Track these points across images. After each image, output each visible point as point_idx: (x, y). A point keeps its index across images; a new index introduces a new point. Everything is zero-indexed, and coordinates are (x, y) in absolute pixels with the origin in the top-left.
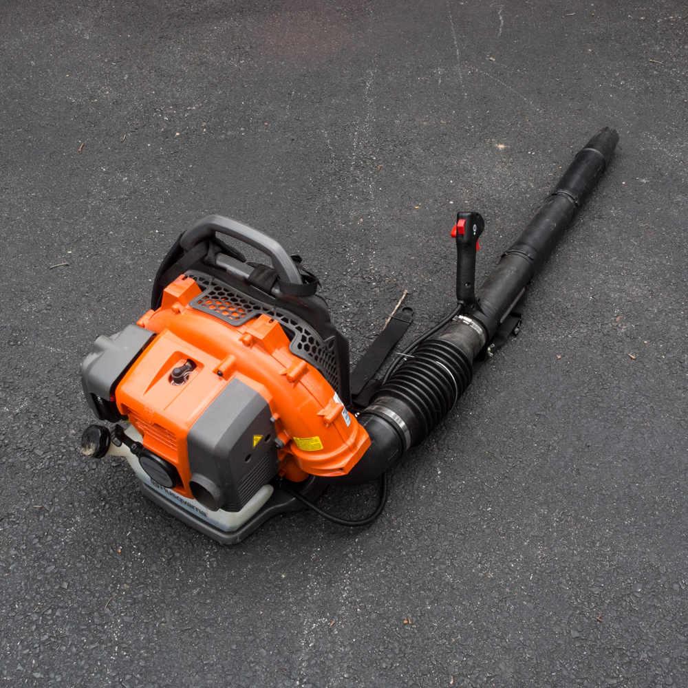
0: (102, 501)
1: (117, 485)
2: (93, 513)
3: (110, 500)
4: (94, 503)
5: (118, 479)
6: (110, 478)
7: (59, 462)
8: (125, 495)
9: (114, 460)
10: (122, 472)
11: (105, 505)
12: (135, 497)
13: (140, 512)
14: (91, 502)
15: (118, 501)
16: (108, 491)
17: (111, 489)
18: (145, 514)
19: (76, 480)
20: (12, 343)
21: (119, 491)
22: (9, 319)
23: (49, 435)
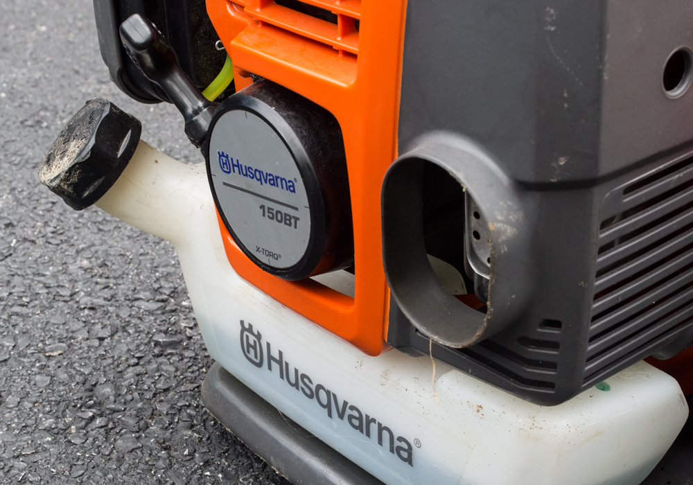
0: (90, 407)
1: (149, 382)
2: (48, 430)
3: (114, 411)
4: (61, 406)
5: (158, 370)
6: (137, 364)
7: (17, 309)
8: (163, 408)
9: (166, 332)
10: (175, 358)
11: (92, 418)
12: (190, 416)
13: (192, 455)
14: (58, 403)
15: (138, 416)
16: (117, 388)
17: (129, 387)
18: (207, 463)
19: (42, 351)
20: (29, 123)
21: (148, 395)
22: (45, 95)
23: (22, 259)
